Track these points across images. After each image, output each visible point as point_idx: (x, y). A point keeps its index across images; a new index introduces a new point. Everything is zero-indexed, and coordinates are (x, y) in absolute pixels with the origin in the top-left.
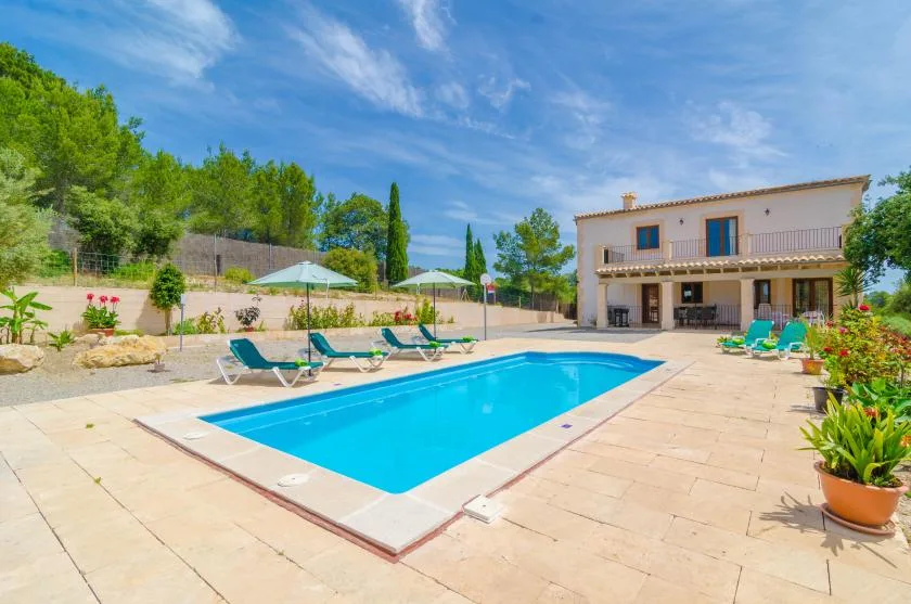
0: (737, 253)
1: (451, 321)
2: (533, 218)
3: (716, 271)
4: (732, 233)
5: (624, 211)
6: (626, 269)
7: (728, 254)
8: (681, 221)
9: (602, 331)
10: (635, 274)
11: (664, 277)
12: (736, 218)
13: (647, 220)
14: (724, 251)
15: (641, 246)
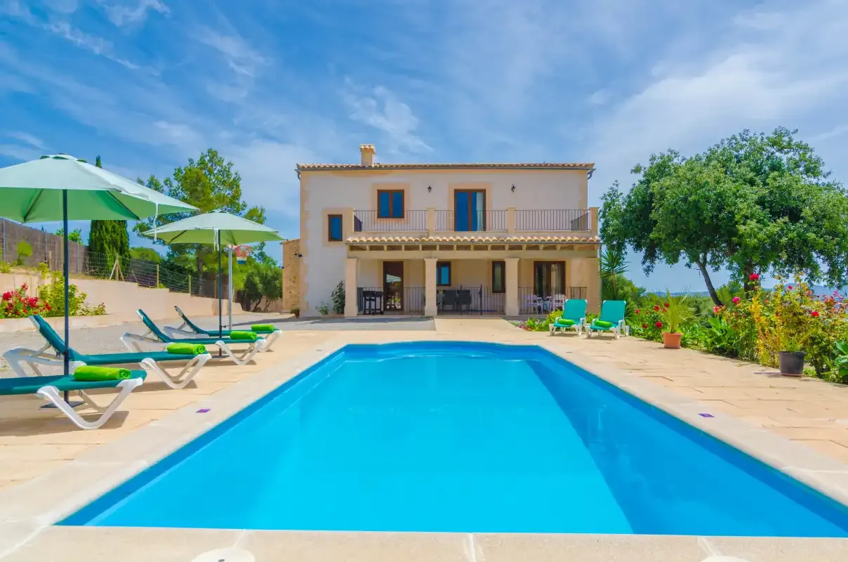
0: (485, 229)
1: (100, 312)
2: (202, 162)
3: (467, 248)
4: (479, 207)
5: (363, 168)
6: (364, 239)
7: (476, 230)
8: (430, 188)
9: (352, 320)
10: (376, 247)
11: (427, 252)
12: (484, 191)
13: (390, 182)
14: (473, 227)
15: (381, 215)
